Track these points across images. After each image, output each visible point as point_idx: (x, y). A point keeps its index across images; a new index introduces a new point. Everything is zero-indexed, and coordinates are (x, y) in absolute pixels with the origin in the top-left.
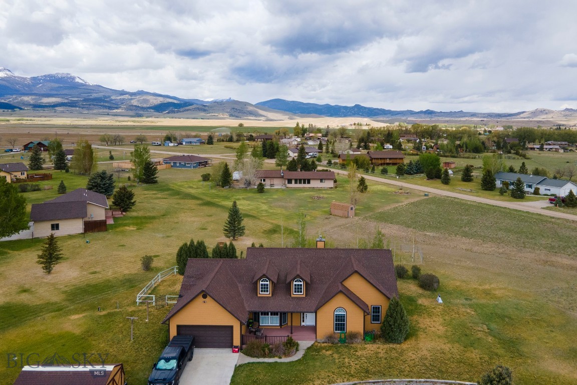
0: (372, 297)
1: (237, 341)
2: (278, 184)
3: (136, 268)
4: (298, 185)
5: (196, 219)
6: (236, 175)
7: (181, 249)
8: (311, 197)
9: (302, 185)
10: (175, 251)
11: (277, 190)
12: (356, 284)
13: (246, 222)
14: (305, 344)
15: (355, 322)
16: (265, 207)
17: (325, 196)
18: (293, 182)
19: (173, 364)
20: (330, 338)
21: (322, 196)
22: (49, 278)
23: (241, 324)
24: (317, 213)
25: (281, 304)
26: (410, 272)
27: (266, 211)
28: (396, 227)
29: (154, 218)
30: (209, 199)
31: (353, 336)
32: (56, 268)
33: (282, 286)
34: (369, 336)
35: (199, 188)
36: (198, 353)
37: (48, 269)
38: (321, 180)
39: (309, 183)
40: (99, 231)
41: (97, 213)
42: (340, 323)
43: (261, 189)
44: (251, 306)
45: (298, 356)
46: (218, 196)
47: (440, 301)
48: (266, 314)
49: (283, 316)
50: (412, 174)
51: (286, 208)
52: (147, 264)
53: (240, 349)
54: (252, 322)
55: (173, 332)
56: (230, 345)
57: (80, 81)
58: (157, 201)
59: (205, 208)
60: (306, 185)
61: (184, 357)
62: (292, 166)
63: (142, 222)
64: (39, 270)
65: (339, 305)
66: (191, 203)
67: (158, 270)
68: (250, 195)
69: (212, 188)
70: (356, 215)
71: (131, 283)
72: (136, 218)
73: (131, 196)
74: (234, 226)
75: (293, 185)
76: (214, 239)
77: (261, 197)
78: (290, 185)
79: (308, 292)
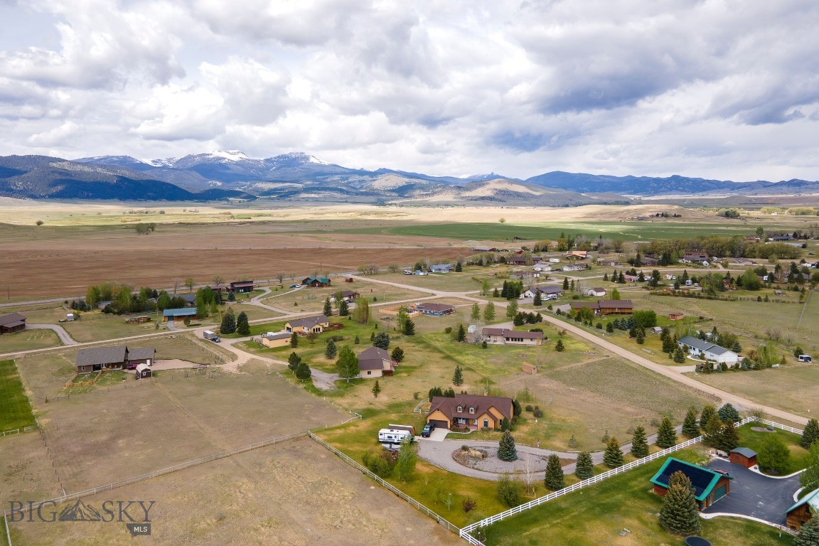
0: (499, 417)
1: (449, 426)
2: (500, 341)
3: (411, 398)
4: (514, 342)
5: (439, 370)
6: (471, 329)
7: (431, 391)
8: (518, 355)
9: (517, 342)
10: (428, 390)
11: (497, 346)
12: (493, 411)
13: (465, 375)
14: (472, 430)
15: (491, 424)
16: (482, 362)
17: (530, 353)
18: (511, 339)
19: (428, 429)
20: (482, 429)
21: (527, 353)
22: (377, 399)
23: (451, 421)
24: (514, 369)
25: (466, 415)
26: (534, 409)
27: (482, 366)
29: (415, 367)
30: (448, 353)
31: (490, 429)
32: (379, 395)
33: (466, 409)
34: (496, 429)
35: (442, 342)
36: (436, 429)
37: (376, 395)
38: (532, 340)
39: (522, 340)
40: (390, 376)
41: (387, 365)
42: (486, 424)
43: (485, 346)
44: (456, 416)
45: (470, 432)
46: (455, 351)
47: (536, 421)
48: (460, 419)
49: (467, 420)
50: (623, 330)
51: (495, 364)
52: (416, 396)
53: (450, 429)
54: (455, 421)
55: (428, 422)
56: (447, 428)
58: (416, 353)
59: (445, 361)
60: (520, 343)
61: (432, 429)
62: (519, 320)
63: (410, 370)
64: (372, 395)
65: (486, 418)
66: (437, 356)
67: (421, 399)
68: (477, 350)
69: (451, 341)
70: (538, 372)
71: (410, 404)
72: (405, 367)
73: (401, 352)
74: (458, 379)
75: (510, 342)
76: (447, 385)
77: (486, 352)
78: (507, 342)
79: (475, 412)
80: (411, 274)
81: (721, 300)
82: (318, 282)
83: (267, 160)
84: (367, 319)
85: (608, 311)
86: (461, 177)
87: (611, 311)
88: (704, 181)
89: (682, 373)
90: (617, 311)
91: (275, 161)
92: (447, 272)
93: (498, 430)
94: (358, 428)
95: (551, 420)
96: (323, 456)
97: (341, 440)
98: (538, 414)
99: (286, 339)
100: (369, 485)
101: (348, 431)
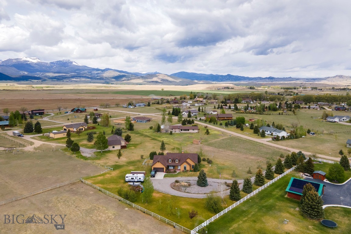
0: (192, 164)
1: (165, 171)
2: (178, 131)
3: (139, 158)
4: (185, 132)
5: (151, 145)
6: (162, 127)
7: (151, 153)
8: (189, 137)
9: (186, 132)
10: (149, 154)
11: (177, 133)
12: (189, 161)
13: (166, 146)
15: (188, 168)
16: (172, 140)
17: (194, 136)
18: (183, 130)
19: (154, 173)
20: (183, 171)
21: (192, 136)
22: (120, 160)
23: (166, 167)
24: (189, 143)
25: (173, 164)
26: (207, 160)
27: (173, 142)
28: (212, 148)
29: (138, 144)
30: (153, 137)
31: (187, 171)
32: (121, 158)
33: (174, 161)
34: (191, 171)
35: (150, 133)
36: (157, 173)
37: (119, 158)
38: (193, 130)
39: (189, 131)
40: (125, 148)
41: (123, 143)
42: (185, 168)
43: (171, 133)
44: (167, 164)
45: (177, 173)
46: (156, 136)
47: (210, 165)
48: (170, 166)
49: (174, 166)
50: (232, 125)
51: (179, 141)
52: (142, 157)
53: (165, 172)
55: (153, 169)
56: (164, 172)
57: (76, 64)
58: (137, 138)
59: (153, 141)
60: (188, 132)
61: (156, 172)
62: (184, 123)
63: (135, 145)
64: (117, 158)
65: (185, 165)
66: (148, 139)
67: (145, 159)
68: (168, 136)
69: (154, 132)
70: (201, 143)
71: (139, 161)
72: (132, 144)
73: (130, 137)
74: (163, 147)
75: (183, 131)
76: (158, 151)
77: (172, 136)
78: (182, 132)
79: (179, 162)
80: (126, 107)
81: (265, 114)
82: (80, 110)
83: (51, 63)
84: (108, 124)
85: (222, 119)
86: (143, 73)
87: (223, 119)
88: (239, 76)
89: (267, 141)
90: (226, 118)
91: (55, 63)
92: (144, 106)
93: (192, 171)
94: (111, 175)
95: (217, 164)
96: (91, 193)
97: (102, 182)
98: (210, 162)
99: (64, 134)
100: (124, 208)
101: (106, 177)
